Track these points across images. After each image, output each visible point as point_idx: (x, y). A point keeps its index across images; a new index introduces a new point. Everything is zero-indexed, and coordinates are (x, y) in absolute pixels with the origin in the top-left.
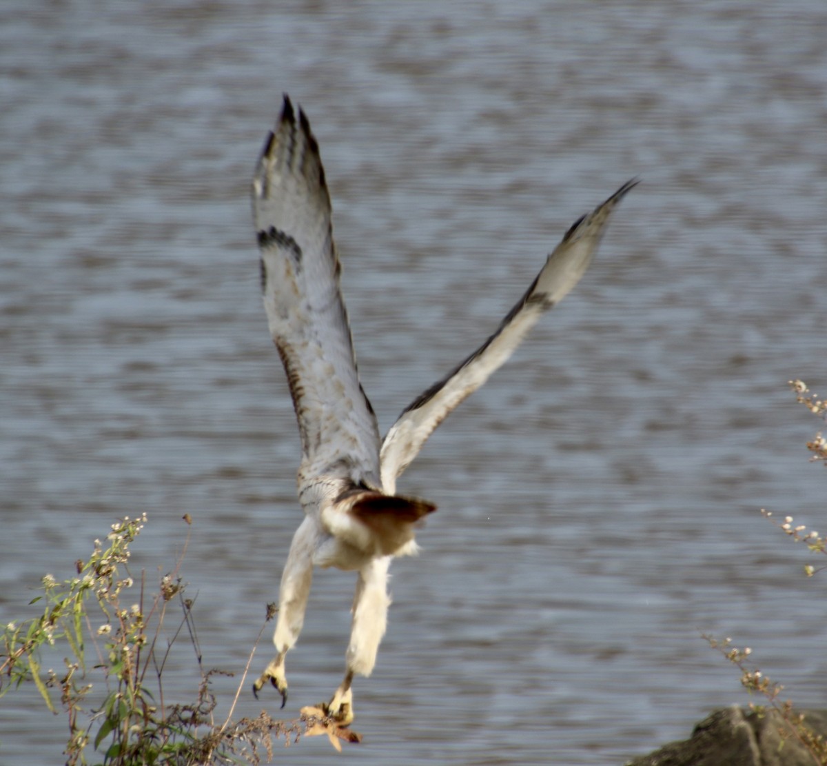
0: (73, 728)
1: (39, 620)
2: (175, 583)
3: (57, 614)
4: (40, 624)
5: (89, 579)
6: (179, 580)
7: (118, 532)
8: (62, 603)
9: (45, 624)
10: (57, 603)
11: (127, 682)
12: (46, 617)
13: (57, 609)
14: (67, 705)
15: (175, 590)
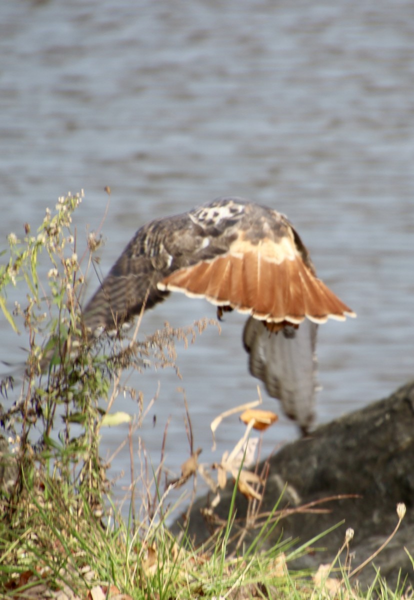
0: (33, 345)
1: (5, 267)
2: (98, 239)
3: (19, 263)
4: (6, 270)
5: (42, 237)
6: (101, 236)
7: (64, 204)
8: (22, 255)
9: (10, 270)
10: (18, 255)
11: (70, 311)
12: (10, 265)
13: (19, 259)
14: (28, 328)
15: (98, 243)
